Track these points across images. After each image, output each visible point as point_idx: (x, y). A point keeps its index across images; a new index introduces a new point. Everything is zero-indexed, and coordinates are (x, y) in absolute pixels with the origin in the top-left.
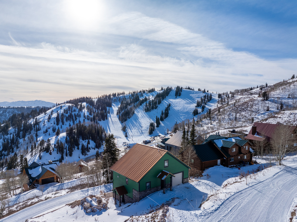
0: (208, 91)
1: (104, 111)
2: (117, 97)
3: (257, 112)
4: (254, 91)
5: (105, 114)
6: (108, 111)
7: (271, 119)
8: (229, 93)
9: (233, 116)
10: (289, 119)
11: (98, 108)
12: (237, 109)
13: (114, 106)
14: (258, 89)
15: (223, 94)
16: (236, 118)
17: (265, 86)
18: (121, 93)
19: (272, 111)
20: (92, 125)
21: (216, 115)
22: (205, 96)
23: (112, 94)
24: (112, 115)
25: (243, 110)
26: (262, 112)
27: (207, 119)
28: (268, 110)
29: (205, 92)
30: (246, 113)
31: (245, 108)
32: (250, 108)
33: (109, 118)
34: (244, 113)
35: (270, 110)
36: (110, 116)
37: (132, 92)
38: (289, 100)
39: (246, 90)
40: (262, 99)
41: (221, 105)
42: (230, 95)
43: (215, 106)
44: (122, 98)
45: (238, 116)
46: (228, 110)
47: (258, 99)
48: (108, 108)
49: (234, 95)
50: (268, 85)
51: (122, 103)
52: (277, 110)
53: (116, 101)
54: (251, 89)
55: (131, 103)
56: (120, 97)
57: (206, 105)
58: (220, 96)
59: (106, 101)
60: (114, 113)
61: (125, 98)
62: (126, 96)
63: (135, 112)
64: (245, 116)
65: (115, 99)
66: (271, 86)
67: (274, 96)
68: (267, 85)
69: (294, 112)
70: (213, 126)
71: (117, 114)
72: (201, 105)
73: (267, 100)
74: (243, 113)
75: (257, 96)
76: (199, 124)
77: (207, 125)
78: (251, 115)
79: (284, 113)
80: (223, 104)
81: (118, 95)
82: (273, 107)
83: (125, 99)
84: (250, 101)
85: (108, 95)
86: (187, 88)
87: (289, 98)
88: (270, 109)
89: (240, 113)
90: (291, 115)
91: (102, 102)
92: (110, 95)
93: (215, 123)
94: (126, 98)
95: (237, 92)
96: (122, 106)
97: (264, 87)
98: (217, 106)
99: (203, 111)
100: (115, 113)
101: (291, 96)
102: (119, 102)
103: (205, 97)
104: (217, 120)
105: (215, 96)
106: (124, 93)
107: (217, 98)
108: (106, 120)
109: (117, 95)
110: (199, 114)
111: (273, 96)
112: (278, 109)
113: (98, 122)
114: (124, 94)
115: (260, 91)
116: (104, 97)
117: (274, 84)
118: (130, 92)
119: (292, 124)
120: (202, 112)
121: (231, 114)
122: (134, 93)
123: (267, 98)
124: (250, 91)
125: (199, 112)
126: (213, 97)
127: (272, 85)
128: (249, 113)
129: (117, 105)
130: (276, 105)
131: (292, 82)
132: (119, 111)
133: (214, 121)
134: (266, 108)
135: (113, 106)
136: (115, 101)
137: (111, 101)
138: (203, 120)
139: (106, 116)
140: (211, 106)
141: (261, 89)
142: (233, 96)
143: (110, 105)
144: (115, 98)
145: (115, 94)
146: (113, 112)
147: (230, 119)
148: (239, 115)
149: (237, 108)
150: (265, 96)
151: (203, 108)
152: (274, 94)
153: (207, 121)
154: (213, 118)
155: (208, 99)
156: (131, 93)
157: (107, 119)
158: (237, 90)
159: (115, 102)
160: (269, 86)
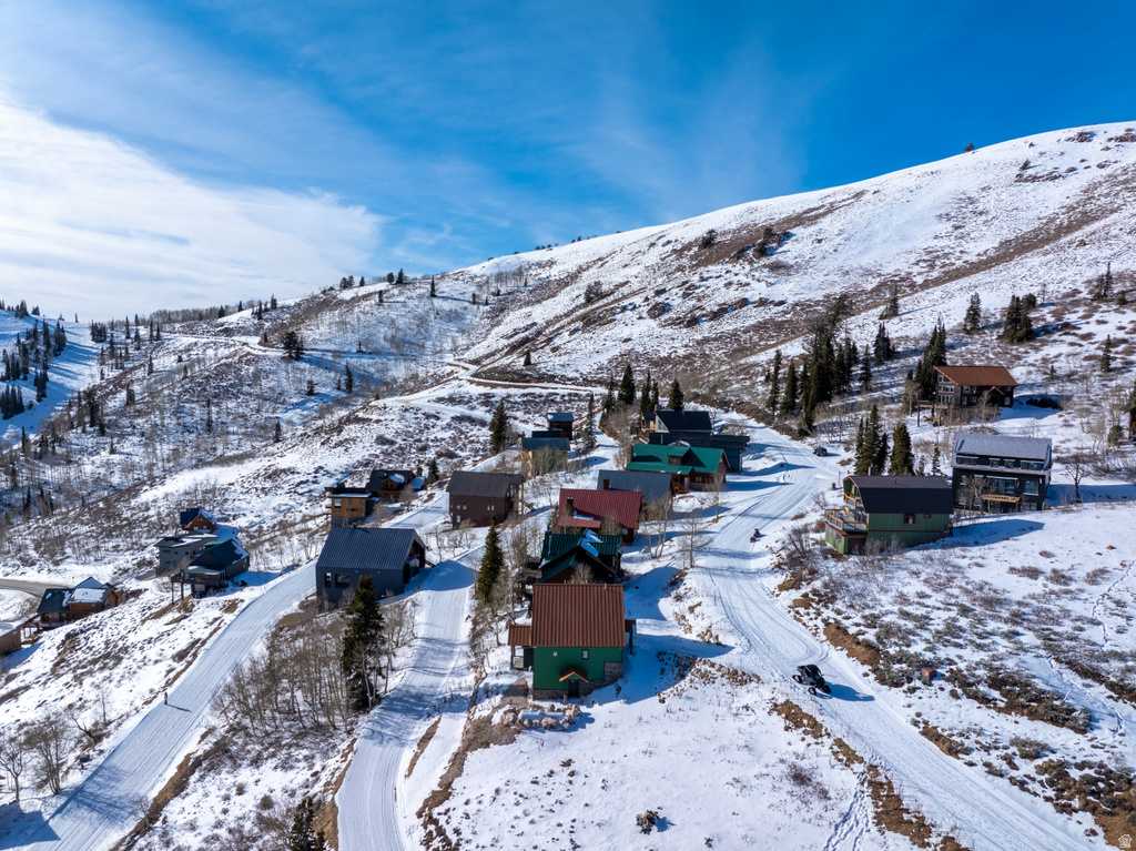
0: (36, 311)
3: (277, 398)
4: (232, 320)
7: (351, 427)
8: (132, 320)
9: (192, 415)
12: (204, 389)
14: (247, 313)
15: (113, 326)
16: (209, 423)
17: (269, 306)
19: (325, 395)
21: (121, 413)
22: (35, 331)
25: (225, 394)
26: (295, 400)
27: (84, 431)
28: (311, 393)
29: (26, 314)
30: (239, 405)
31: (231, 386)
32: (250, 385)
34: (234, 404)
35: (318, 394)
39: (200, 316)
40: (280, 354)
41: (116, 373)
42: (144, 332)
43: (92, 376)
45: (214, 417)
47: (267, 353)
49: (162, 334)
50: (279, 303)
52: (336, 393)
54: (222, 313)
57: (49, 373)
58: (98, 333)
64: (243, 416)
66: (289, 307)
67: (317, 347)
68: (274, 302)
70: (123, 457)
72: (26, 371)
73: (298, 359)
74: (230, 404)
75: (254, 340)
76: (55, 454)
77: (91, 454)
78: (258, 411)
80: (123, 368)
82: (326, 382)
84: (239, 361)
88: (317, 389)
89: (217, 405)
93: (127, 446)
95: (167, 318)
97: (266, 310)
98: (102, 374)
99: (45, 396)
101: (366, 347)
103: (32, 335)
104: (133, 434)
105: (75, 331)
107: (86, 340)
111: (314, 347)
112: (339, 389)
115: (256, 321)
120: (38, 400)
121: (185, 410)
123: (297, 353)
124: (220, 320)
125: (26, 402)
126: (70, 338)
127: (292, 303)
128: (253, 405)
130: (332, 374)
133: (122, 436)
134: (305, 387)
138: (72, 436)
140: (74, 376)
141: (259, 315)
142: (158, 337)
147: (187, 429)
148: (218, 413)
149: (200, 384)
150: (293, 346)
152: (317, 334)
153: (89, 441)
154: (115, 424)
155: (47, 344)
158: (165, 312)
160: (282, 307)
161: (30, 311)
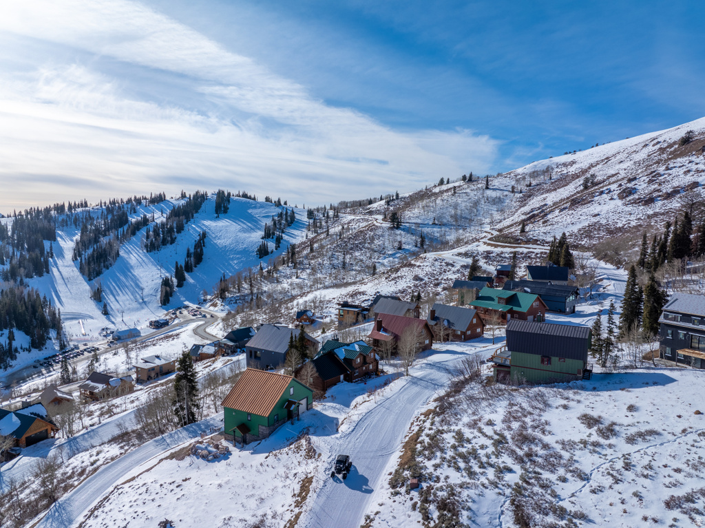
0: (285, 203)
1: (37, 251)
2: (67, 215)
3: (382, 251)
4: (375, 206)
5: (42, 259)
6: (49, 251)
7: (404, 269)
8: (328, 207)
9: (338, 259)
10: (433, 270)
11: (19, 245)
12: (346, 245)
13: (61, 237)
14: (383, 202)
15: (318, 210)
16: (344, 263)
17: (394, 197)
18: (77, 203)
19: (407, 250)
20: (12, 291)
21: (306, 257)
22: (281, 213)
23: (52, 206)
24: (59, 262)
25: (356, 248)
26: (390, 252)
27: (288, 266)
28: (400, 248)
29: (280, 205)
30: (362, 254)
31: (360, 243)
32: (369, 243)
33: (55, 270)
34: (359, 254)
35: (404, 249)
36: (56, 264)
37: (108, 202)
38: (435, 229)
39: (360, 204)
40: (389, 225)
41: (314, 235)
42: (331, 213)
43: (303, 237)
44: (81, 216)
45: (347, 261)
46: (329, 246)
47: (383, 225)
48: (47, 244)
49: (339, 214)
50: (400, 196)
51: (84, 231)
52: (414, 248)
53: (67, 225)
54: (370, 202)
55: (108, 229)
56: (77, 214)
57: (283, 235)
58: (311, 214)
59: (40, 225)
60: (66, 257)
61: (89, 217)
62: (94, 212)
63: (120, 253)
64: (361, 261)
65: (63, 220)
66: (405, 198)
67: (410, 221)
68: (397, 195)
69: (440, 255)
70: (301, 280)
71: (75, 259)
72: (274, 234)
73: (398, 228)
74: (357, 254)
75: (380, 217)
76: (273, 277)
77: (288, 278)
78: (370, 258)
79: (425, 258)
80: (317, 233)
81: (70, 208)
82: (409, 241)
83: (92, 219)
84: (368, 229)
85: (42, 207)
86: (241, 194)
87: (434, 224)
88: (404, 246)
89: (351, 254)
90: (436, 263)
91: (29, 227)
92: (48, 210)
93: (304, 275)
94: (94, 216)
95: (344, 205)
96: (85, 238)
97: (393, 200)
98: (307, 236)
99: (279, 247)
100: (69, 255)
101: (438, 221)
102: (73, 226)
103: (280, 215)
104: (309, 268)
105: (301, 213)
106: (86, 203)
107: (304, 218)
108: (45, 274)
109: (66, 209)
110: (270, 255)
111: (408, 221)
112: (416, 246)
113: (26, 280)
114: (86, 206)
115: (386, 206)
116: (31, 215)
117: (411, 194)
118: (103, 202)
119: (437, 279)
120: (276, 249)
121: (335, 256)
122: (113, 203)
123: (397, 225)
124: (369, 206)
125: (270, 250)
126: (297, 217)
127: (407, 195)
128: (368, 255)
129: (71, 235)
130: (414, 238)
131: (440, 192)
132: (79, 251)
133: (303, 269)
134: (396, 244)
135: (59, 239)
136: (64, 224)
137: (52, 224)
138: (281, 268)
139: (47, 263)
140: (293, 236)
141: (388, 203)
142: (337, 216)
143: (52, 237)
144: (64, 217)
145: (63, 206)
146: (61, 254)
147: (334, 267)
148: (350, 258)
149: (345, 242)
150: (395, 220)
151: (279, 240)
152: (412, 215)
153: (288, 271)
154: (301, 263)
155: (286, 220)
156: (105, 203)
157: (48, 272)
158: (344, 202)
159: (65, 228)
160: (402, 198)
161: (282, 203)
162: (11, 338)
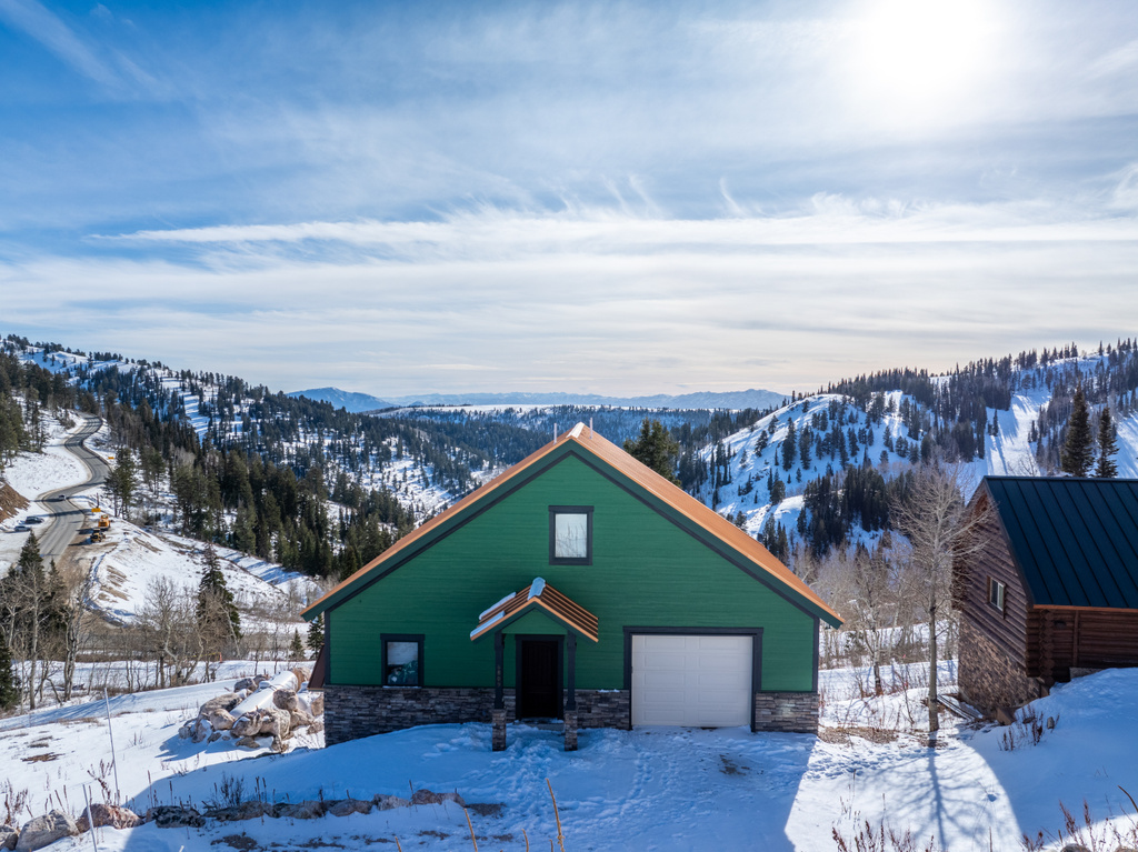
1: (973, 425)
2: (1038, 370)
5: (975, 435)
6: (992, 423)
11: (948, 413)
13: (1021, 405)
18: (1058, 351)
20: (909, 475)
23: (1015, 357)
24: (1006, 443)
33: (995, 455)
36: (999, 445)
37: (1114, 347)
44: (1061, 370)
48: (990, 413)
51: (1059, 393)
53: (1034, 386)
55: (1103, 391)
56: (1055, 368)
59: (986, 384)
60: (1020, 435)
61: (1075, 372)
62: (1084, 364)
63: (1119, 433)
65: (1028, 377)
71: (1034, 437)
81: (1045, 358)
83: (1079, 373)
85: (997, 358)
91: (971, 389)
92: (1006, 362)
94: (1083, 370)
96: (1057, 404)
100: (1024, 432)
102: (1045, 387)
106: (1074, 350)
108: (976, 459)
109: (1038, 362)
113: (943, 465)
114: (1075, 354)
116: (980, 369)
118: (1105, 347)
122: (1125, 347)
129: (1036, 399)
132: (1041, 426)
135: (1015, 407)
136: (1028, 385)
137: (1009, 384)
139: (981, 444)
143: (1003, 402)
144: (1031, 373)
145: (1033, 357)
146: (1012, 429)
156: (1109, 348)
157: (982, 456)
159: (1030, 391)
162: (885, 544)
